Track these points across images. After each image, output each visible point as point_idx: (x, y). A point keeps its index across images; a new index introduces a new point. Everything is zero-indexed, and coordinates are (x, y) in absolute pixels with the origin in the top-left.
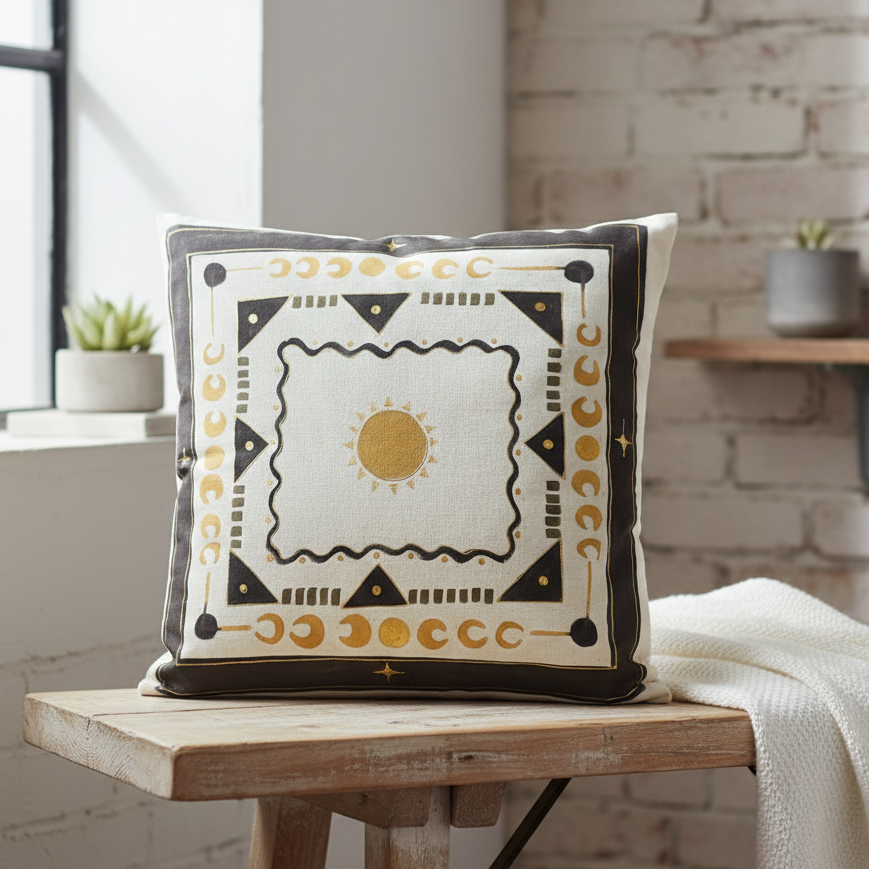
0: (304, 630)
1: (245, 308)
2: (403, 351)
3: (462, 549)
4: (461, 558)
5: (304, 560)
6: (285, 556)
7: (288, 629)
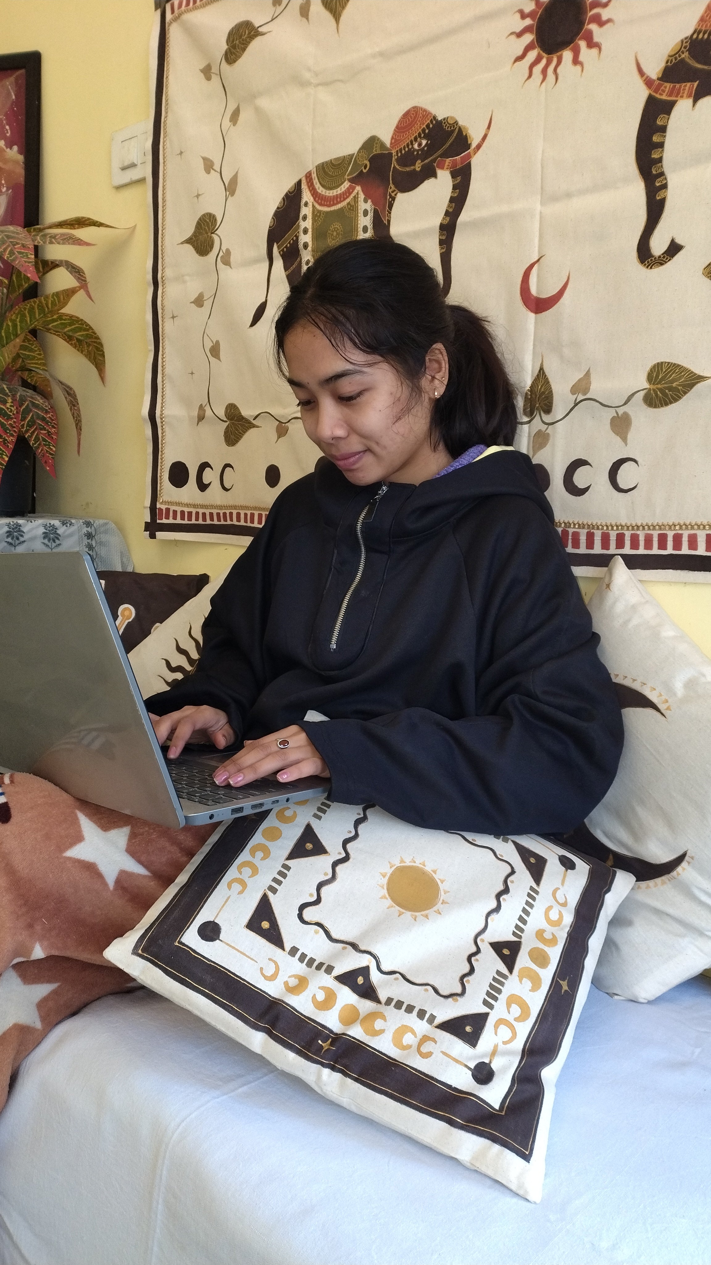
0: (516, 1010)
1: (253, 925)
2: (349, 846)
3: (501, 887)
4: (506, 890)
5: (468, 981)
6: (459, 990)
7: (510, 1018)
